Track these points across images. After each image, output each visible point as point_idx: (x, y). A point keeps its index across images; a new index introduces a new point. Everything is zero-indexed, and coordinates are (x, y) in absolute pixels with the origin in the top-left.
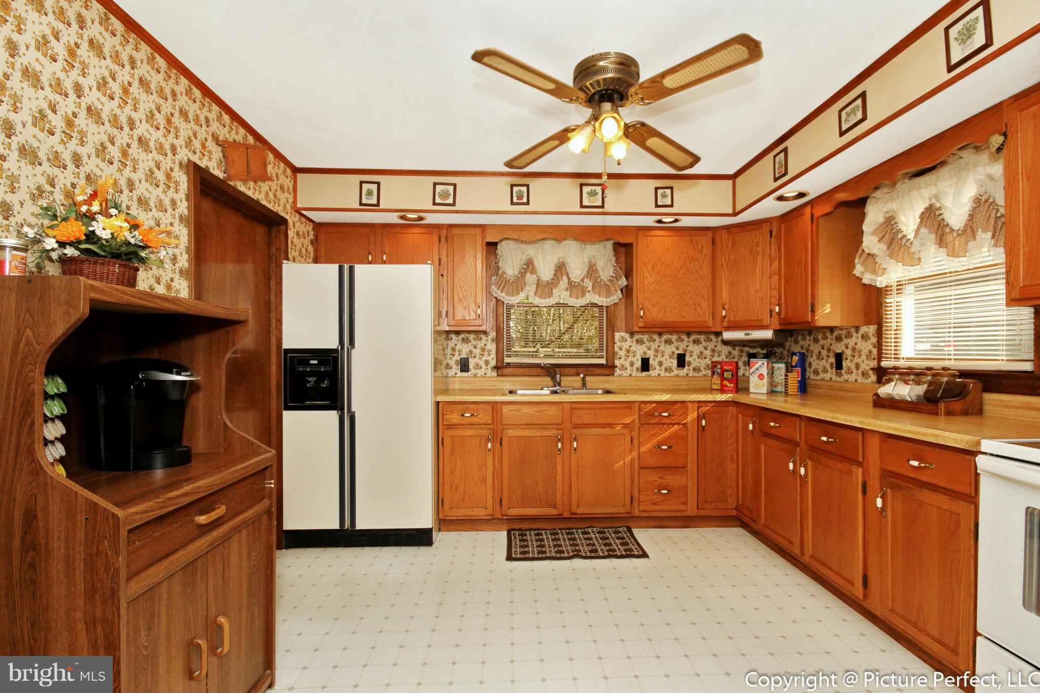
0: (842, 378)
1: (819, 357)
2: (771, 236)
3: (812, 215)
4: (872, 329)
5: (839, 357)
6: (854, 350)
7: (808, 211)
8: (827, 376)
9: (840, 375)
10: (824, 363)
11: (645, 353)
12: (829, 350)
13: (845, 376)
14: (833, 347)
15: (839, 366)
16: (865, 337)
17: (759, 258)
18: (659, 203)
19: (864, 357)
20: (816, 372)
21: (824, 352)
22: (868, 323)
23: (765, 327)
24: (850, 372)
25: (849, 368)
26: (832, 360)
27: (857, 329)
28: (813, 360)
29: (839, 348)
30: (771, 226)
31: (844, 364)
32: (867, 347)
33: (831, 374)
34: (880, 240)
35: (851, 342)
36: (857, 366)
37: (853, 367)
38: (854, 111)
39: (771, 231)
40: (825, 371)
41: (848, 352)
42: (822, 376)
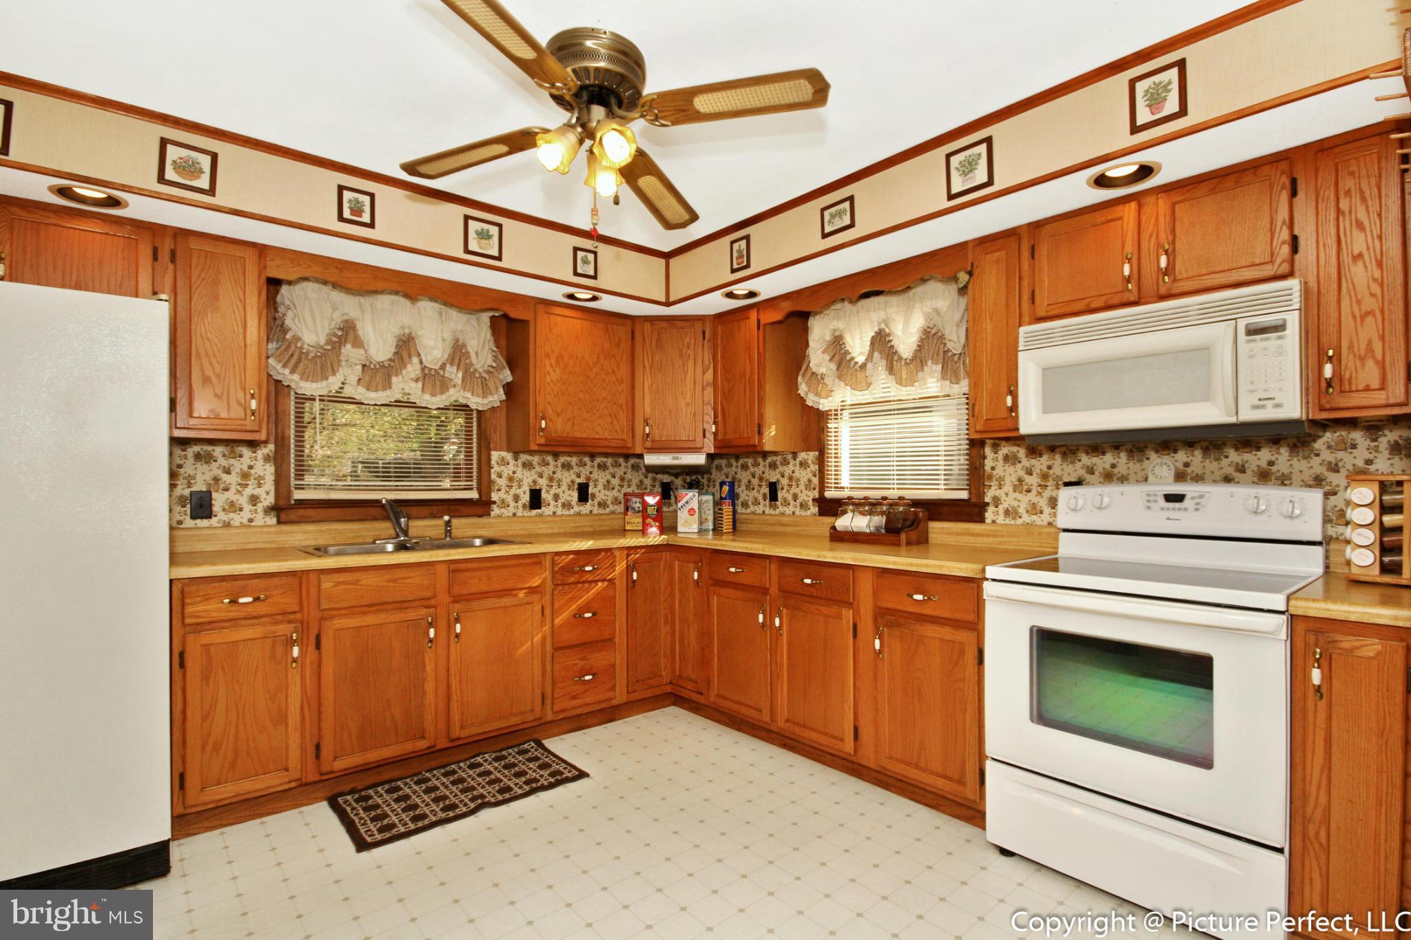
0: (777, 511)
1: (749, 486)
2: (704, 339)
3: (759, 321)
4: (811, 456)
5: (773, 488)
6: (791, 478)
7: (753, 315)
8: (759, 509)
9: (775, 507)
10: (755, 493)
11: (535, 482)
12: (761, 479)
13: (781, 509)
14: (766, 476)
15: (773, 497)
16: (803, 465)
17: (691, 364)
18: (579, 271)
19: (802, 487)
20: (745, 505)
21: (755, 481)
22: (808, 449)
23: (696, 450)
24: (786, 503)
25: (785, 500)
26: (765, 490)
27: (795, 455)
28: (741, 490)
29: (773, 477)
30: (704, 325)
31: (780, 495)
32: (804, 475)
33: (764, 507)
34: (831, 360)
35: (788, 470)
36: (795, 497)
37: (790, 498)
38: (840, 214)
39: (704, 332)
40: (756, 503)
41: (785, 481)
42: (752, 508)
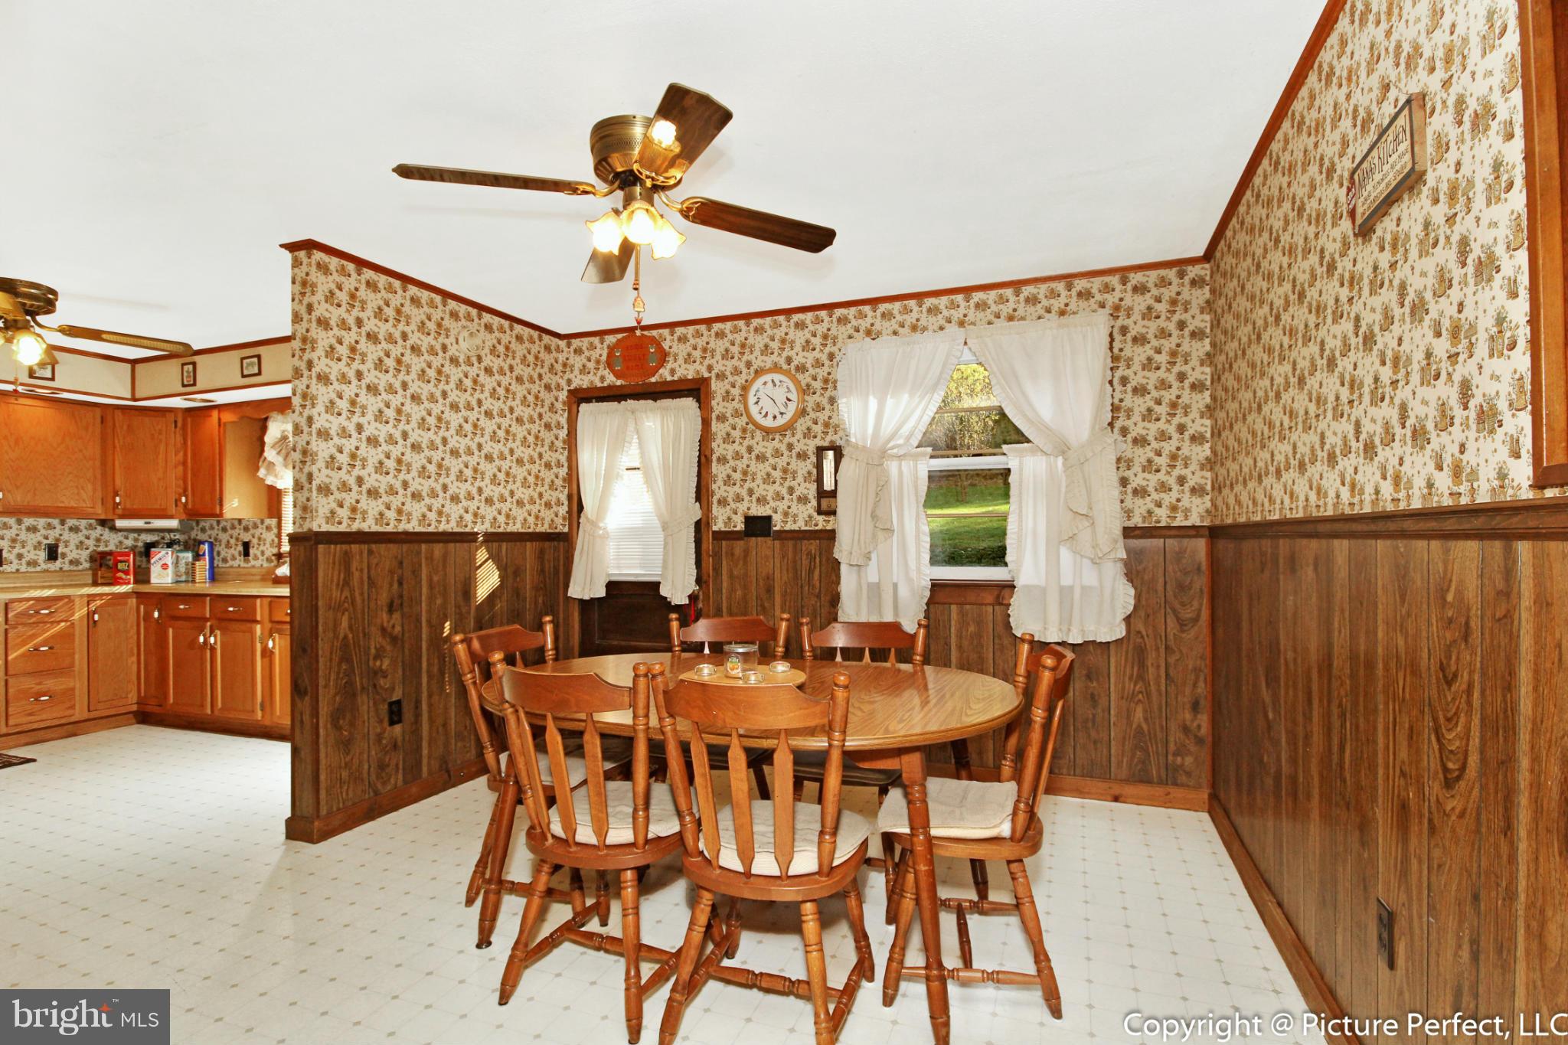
0: (249, 565)
1: (228, 546)
2: (176, 427)
3: (219, 419)
4: (273, 522)
5: (246, 546)
6: (259, 539)
7: (215, 414)
8: (235, 563)
9: (247, 561)
10: (232, 551)
12: (237, 539)
13: (253, 563)
14: (241, 537)
15: (246, 554)
16: (268, 528)
17: (162, 448)
18: (36, 374)
19: (268, 545)
20: (225, 560)
21: (233, 541)
22: (271, 516)
23: (171, 517)
24: (256, 558)
25: (255, 556)
26: (240, 548)
27: (262, 522)
28: (219, 548)
29: (246, 537)
30: (176, 416)
31: (252, 551)
32: (270, 536)
33: (240, 561)
34: (279, 454)
35: (257, 532)
36: (263, 553)
37: (259, 554)
39: (176, 422)
40: (234, 558)
41: (255, 541)
42: (231, 563)
